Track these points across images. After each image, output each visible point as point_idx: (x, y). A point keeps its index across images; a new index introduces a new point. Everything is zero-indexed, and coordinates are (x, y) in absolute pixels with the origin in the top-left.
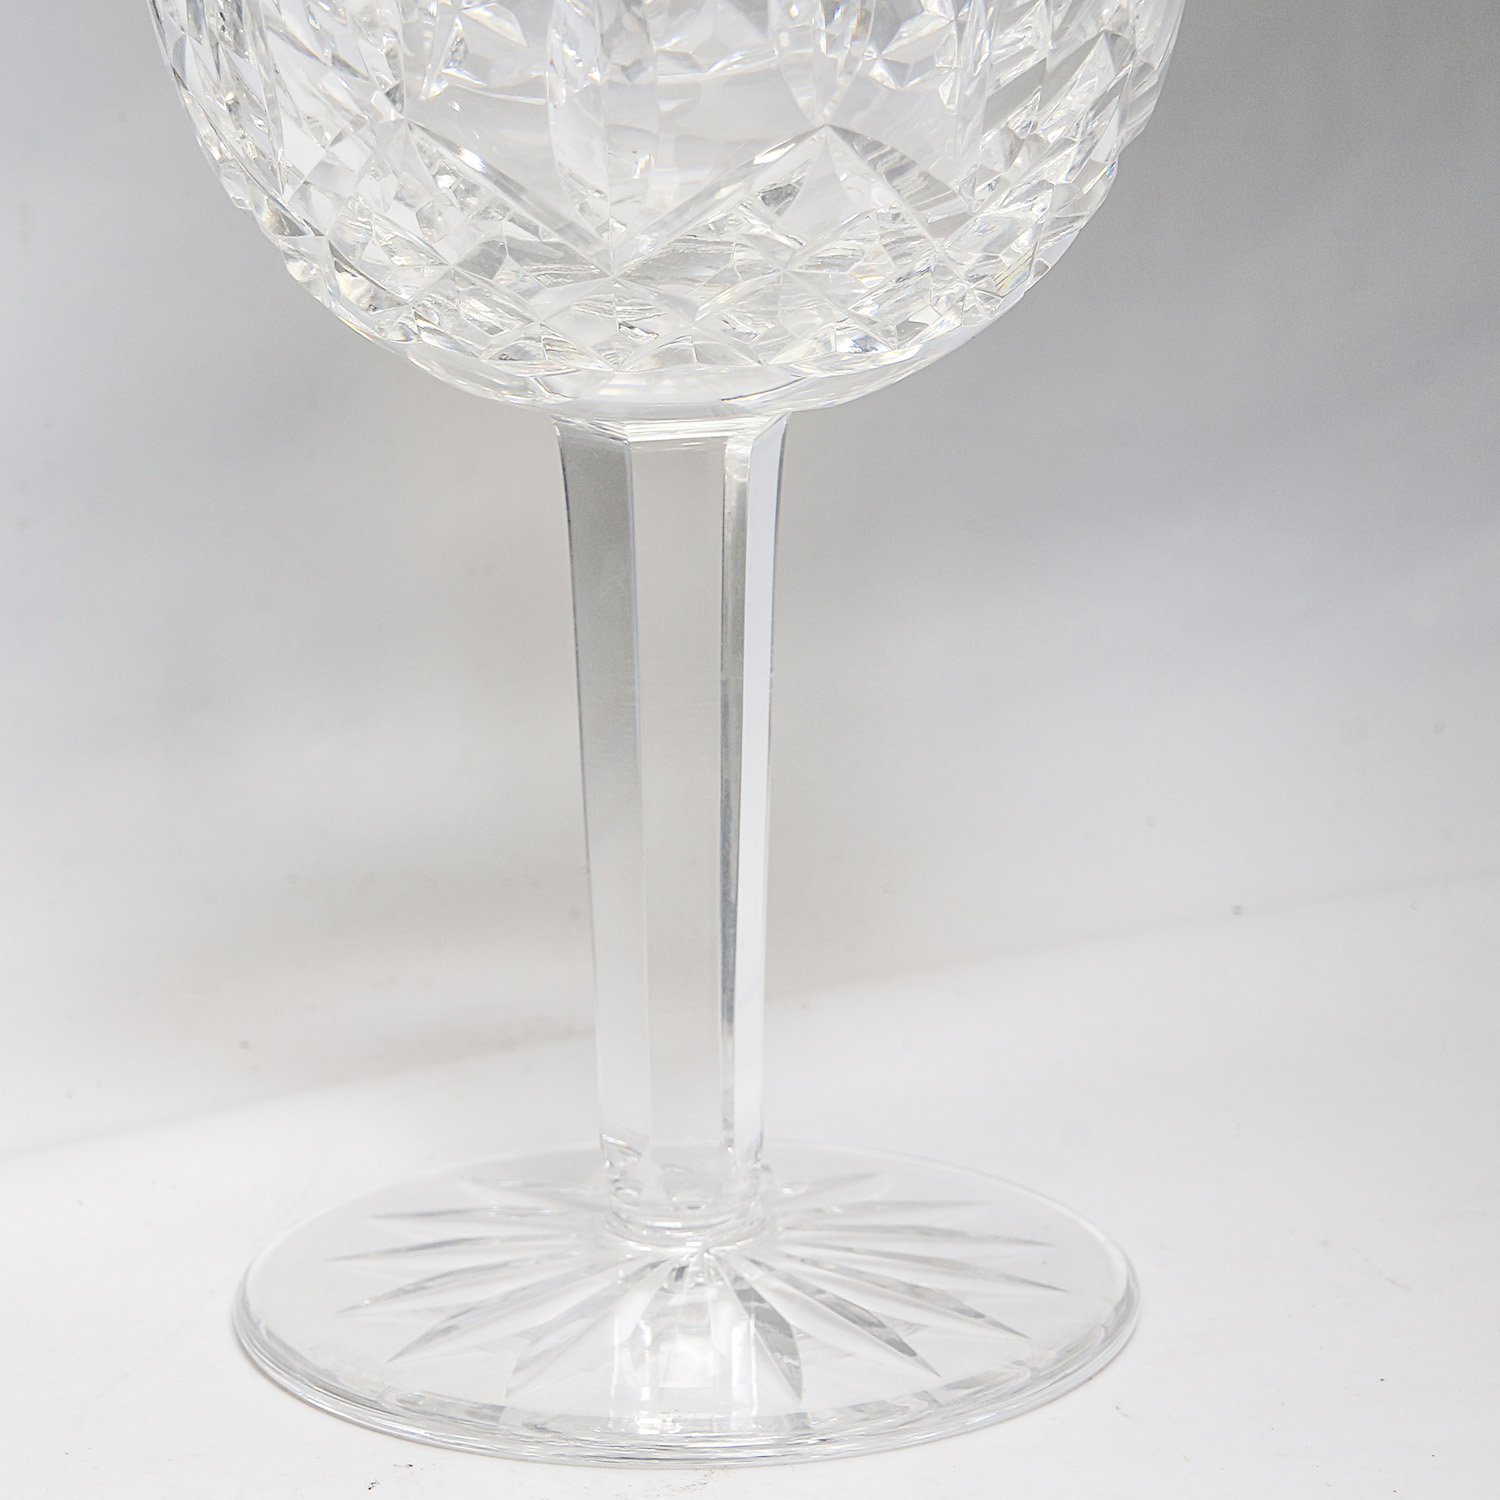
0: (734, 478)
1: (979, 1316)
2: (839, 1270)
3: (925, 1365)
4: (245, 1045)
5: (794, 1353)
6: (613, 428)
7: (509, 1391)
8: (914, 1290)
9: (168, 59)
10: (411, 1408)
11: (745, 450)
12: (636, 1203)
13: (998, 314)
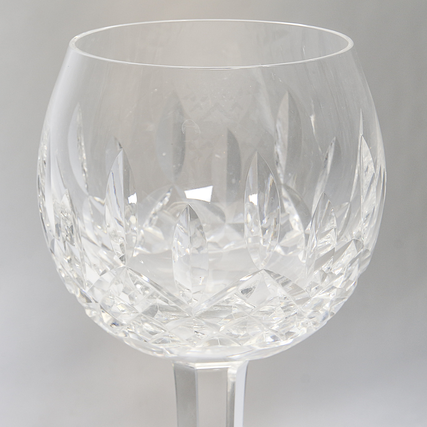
0: (231, 380)
6: (191, 364)
9: (49, 246)
11: (235, 371)
13: (318, 329)
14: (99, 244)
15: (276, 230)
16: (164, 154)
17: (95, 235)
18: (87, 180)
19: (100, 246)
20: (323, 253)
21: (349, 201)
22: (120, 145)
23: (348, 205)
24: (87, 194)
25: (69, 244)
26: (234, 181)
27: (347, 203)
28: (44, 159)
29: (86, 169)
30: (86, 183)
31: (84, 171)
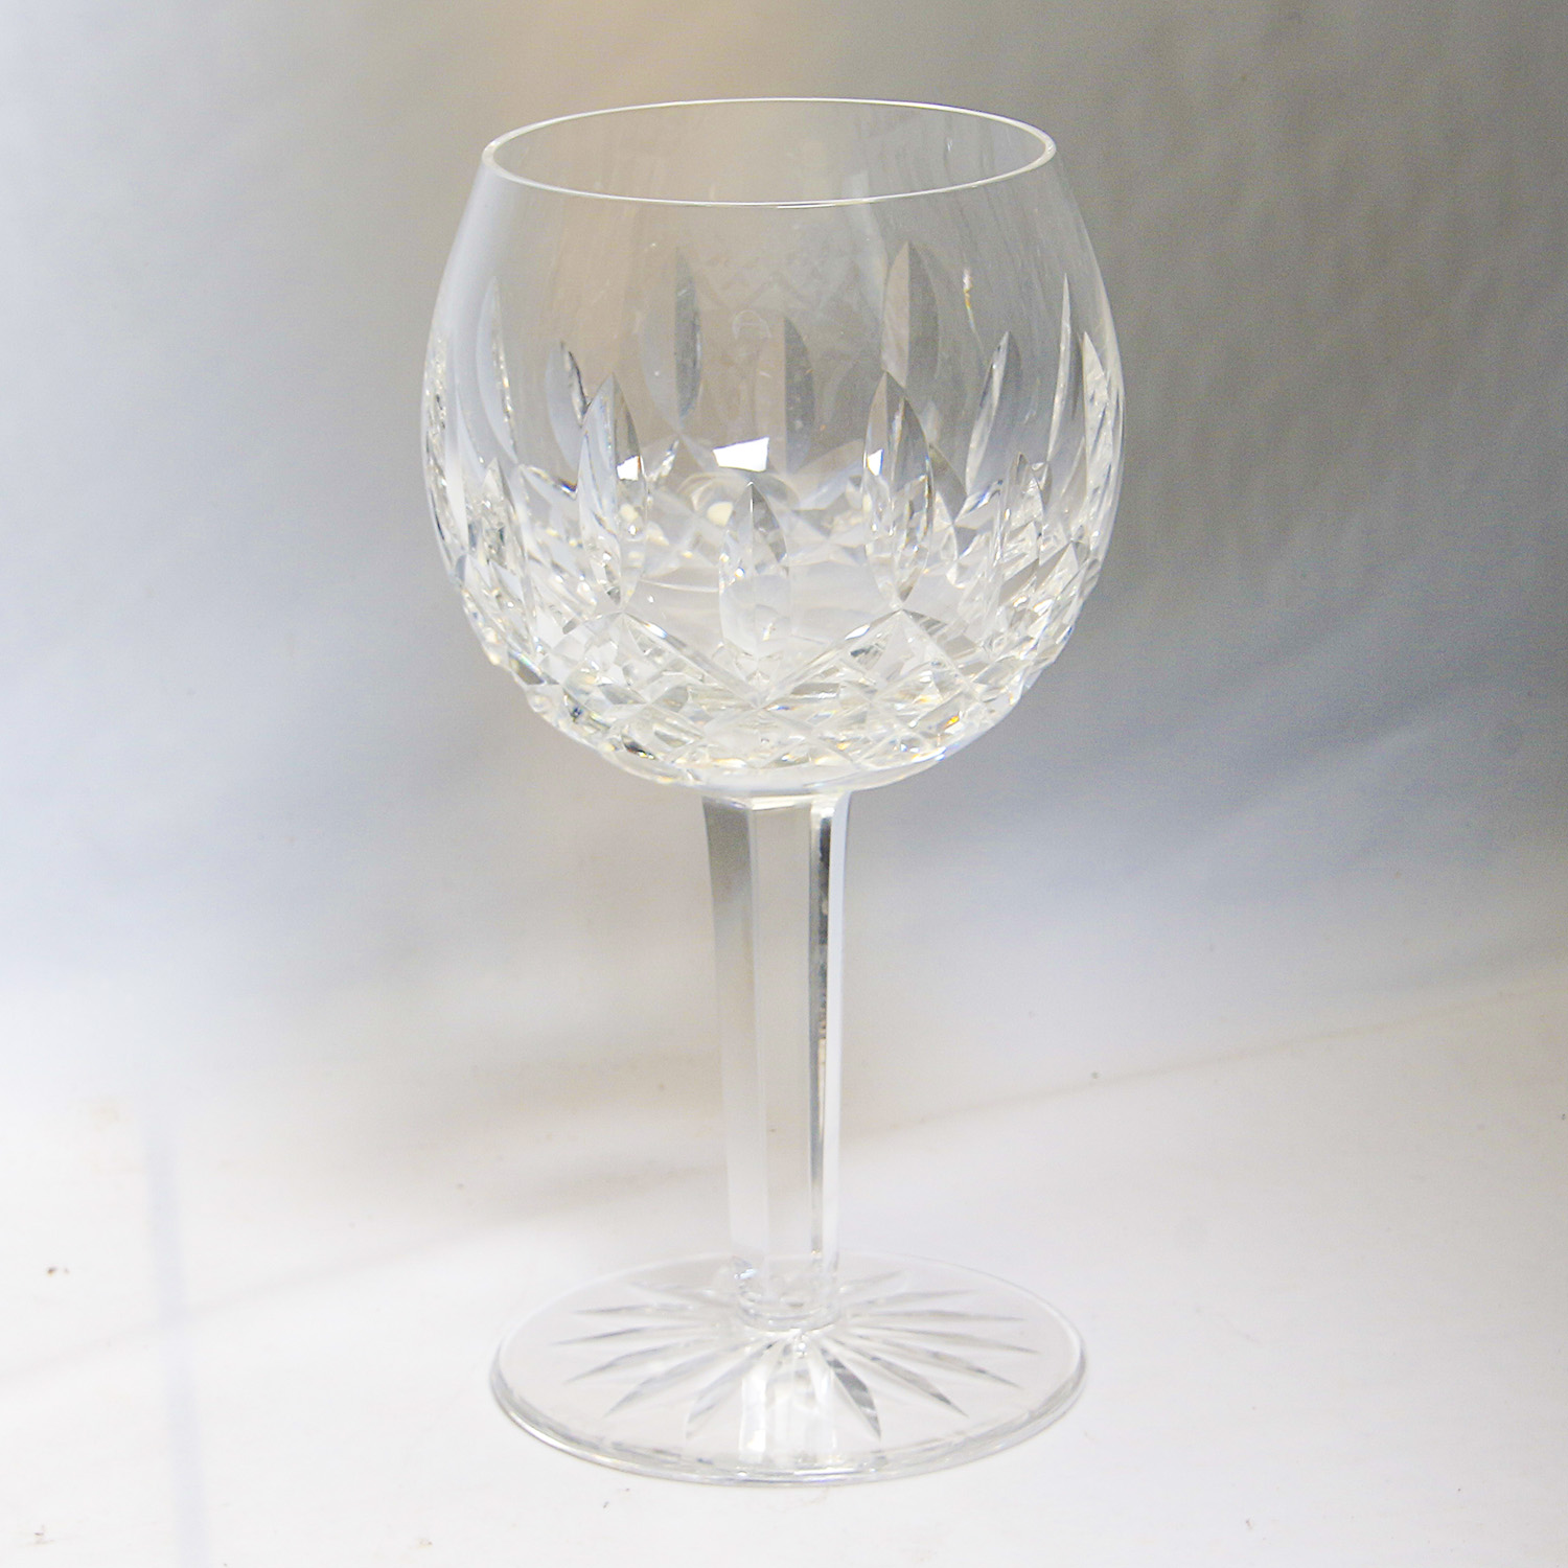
1: (981, 1371)
2: (885, 1342)
3: (956, 1409)
4: (461, 1186)
5: (870, 1405)
7: (689, 1435)
8: (936, 1355)
10: (621, 1449)
12: (760, 1302)
14: (546, 561)
15: (913, 524)
16: (657, 374)
17: (538, 543)
18: (512, 431)
19: (549, 566)
20: (1009, 573)
21: (1043, 459)
22: (571, 355)
23: (1042, 468)
24: (515, 458)
25: (496, 564)
26: (799, 424)
27: (1040, 465)
28: (438, 393)
29: (509, 408)
30: (513, 438)
31: (507, 412)
